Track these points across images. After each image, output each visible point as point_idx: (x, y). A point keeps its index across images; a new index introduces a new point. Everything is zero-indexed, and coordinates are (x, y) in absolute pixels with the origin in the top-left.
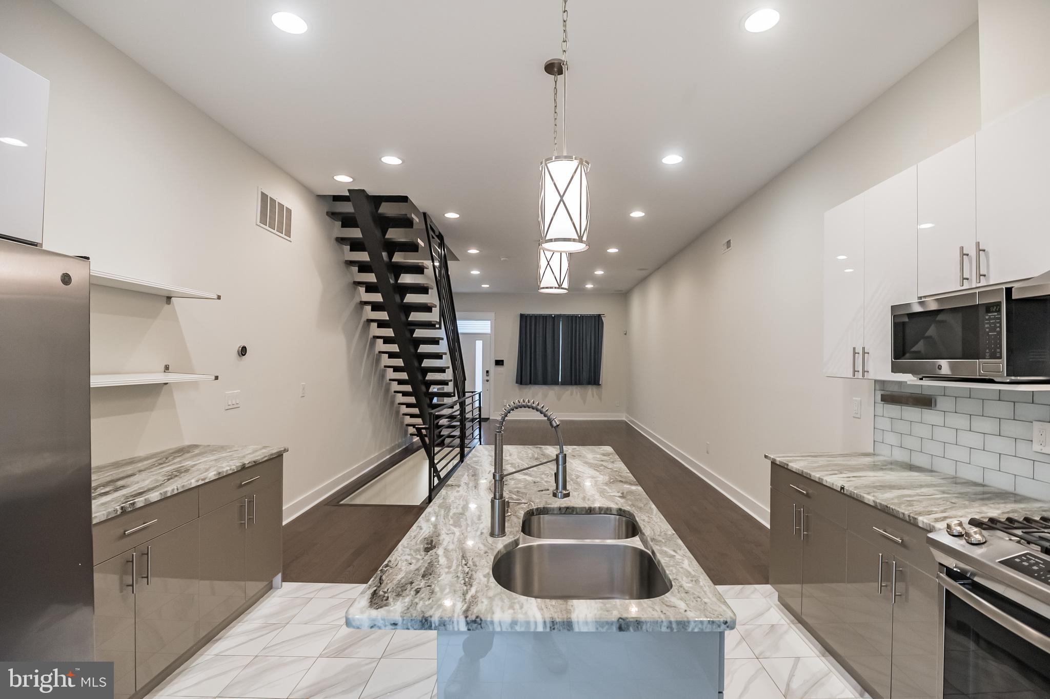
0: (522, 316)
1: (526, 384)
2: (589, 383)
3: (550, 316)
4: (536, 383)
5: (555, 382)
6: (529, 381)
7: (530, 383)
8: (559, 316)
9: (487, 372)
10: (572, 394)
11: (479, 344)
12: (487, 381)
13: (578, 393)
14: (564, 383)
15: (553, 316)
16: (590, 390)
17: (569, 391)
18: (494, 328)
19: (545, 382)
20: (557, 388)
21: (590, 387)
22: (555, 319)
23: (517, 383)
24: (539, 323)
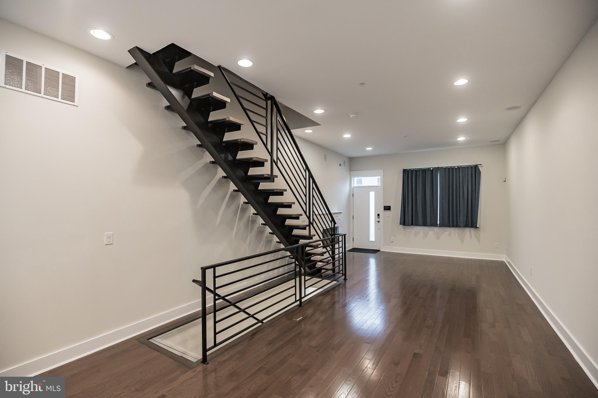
0: (404, 171)
1: (409, 225)
2: (466, 226)
3: (429, 169)
4: (417, 225)
5: (434, 224)
6: (410, 223)
7: (412, 224)
8: (438, 169)
9: (378, 215)
10: (450, 235)
11: (372, 194)
12: (379, 222)
13: (456, 234)
14: (442, 225)
15: (432, 169)
16: (468, 232)
17: (448, 232)
18: (384, 181)
19: (425, 224)
20: (436, 229)
21: (468, 229)
22: (432, 172)
23: (401, 224)
24: (419, 176)
